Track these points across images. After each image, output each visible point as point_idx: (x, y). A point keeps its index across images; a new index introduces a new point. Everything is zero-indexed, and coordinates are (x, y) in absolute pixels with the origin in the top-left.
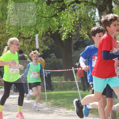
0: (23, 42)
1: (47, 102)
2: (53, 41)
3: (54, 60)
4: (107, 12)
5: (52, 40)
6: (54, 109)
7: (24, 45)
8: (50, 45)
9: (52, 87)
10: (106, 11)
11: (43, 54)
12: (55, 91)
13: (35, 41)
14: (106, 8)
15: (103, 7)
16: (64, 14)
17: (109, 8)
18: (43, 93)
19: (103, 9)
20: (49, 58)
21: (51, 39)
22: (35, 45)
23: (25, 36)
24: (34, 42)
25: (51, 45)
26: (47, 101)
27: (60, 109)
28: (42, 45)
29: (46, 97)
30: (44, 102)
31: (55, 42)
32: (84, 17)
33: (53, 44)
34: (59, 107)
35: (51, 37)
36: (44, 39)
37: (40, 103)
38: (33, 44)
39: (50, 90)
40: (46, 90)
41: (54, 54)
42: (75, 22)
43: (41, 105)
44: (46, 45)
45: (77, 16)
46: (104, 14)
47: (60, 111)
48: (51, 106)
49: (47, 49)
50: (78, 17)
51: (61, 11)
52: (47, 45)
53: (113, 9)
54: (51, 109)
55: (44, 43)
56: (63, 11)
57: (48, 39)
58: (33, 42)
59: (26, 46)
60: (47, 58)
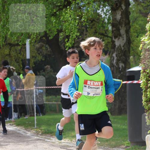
0: (9, 50)
1: (36, 130)
2: (49, 49)
3: (49, 74)
4: (122, 10)
5: (48, 47)
6: (44, 138)
7: (10, 54)
8: (44, 54)
9: (44, 110)
10: (120, 10)
11: (35, 66)
12: (48, 115)
13: (25, 48)
14: (120, 6)
15: (117, 4)
16: (66, 13)
17: (124, 5)
18: (32, 117)
19: (117, 6)
20: (42, 72)
21: (46, 46)
22: (24, 54)
23: (12, 42)
24: (24, 50)
25: (46, 54)
26: (36, 128)
27: (53, 138)
28: (34, 55)
29: (36, 122)
30: (32, 129)
31: (51, 51)
32: (91, 18)
33: (49, 53)
34: (52, 136)
35: (46, 44)
36: (38, 46)
37: (27, 131)
38: (23, 53)
39: (41, 114)
40: (35, 113)
41: (49, 66)
42: (80, 24)
43: (28, 132)
44: (39, 54)
45: (82, 15)
46: (118, 13)
47: (52, 141)
48: (41, 135)
49: (40, 60)
50: (83, 17)
51: (62, 9)
52: (41, 54)
53: (130, 6)
54: (41, 138)
55: (37, 52)
56: (64, 10)
57: (43, 47)
58: (22, 50)
59: (13, 56)
60: (41, 72)
